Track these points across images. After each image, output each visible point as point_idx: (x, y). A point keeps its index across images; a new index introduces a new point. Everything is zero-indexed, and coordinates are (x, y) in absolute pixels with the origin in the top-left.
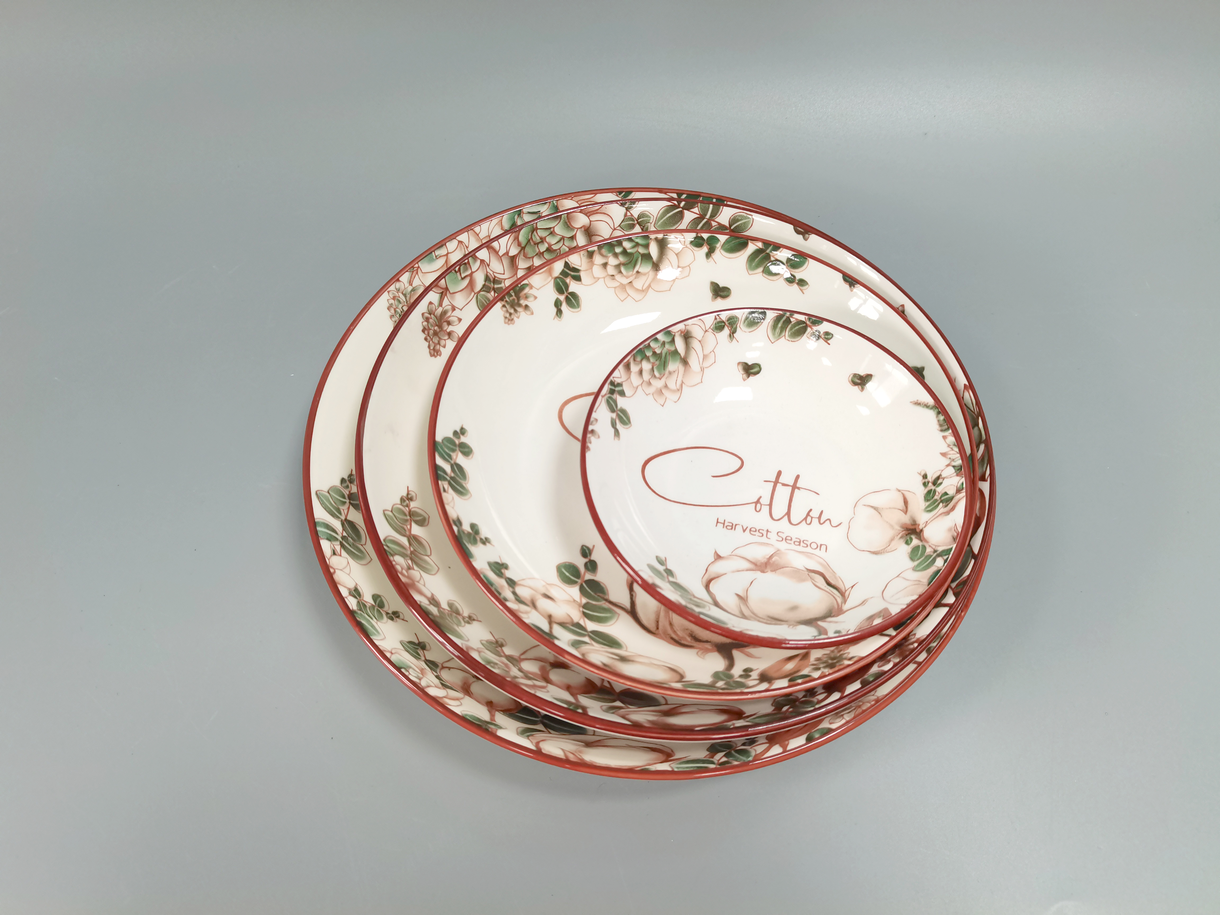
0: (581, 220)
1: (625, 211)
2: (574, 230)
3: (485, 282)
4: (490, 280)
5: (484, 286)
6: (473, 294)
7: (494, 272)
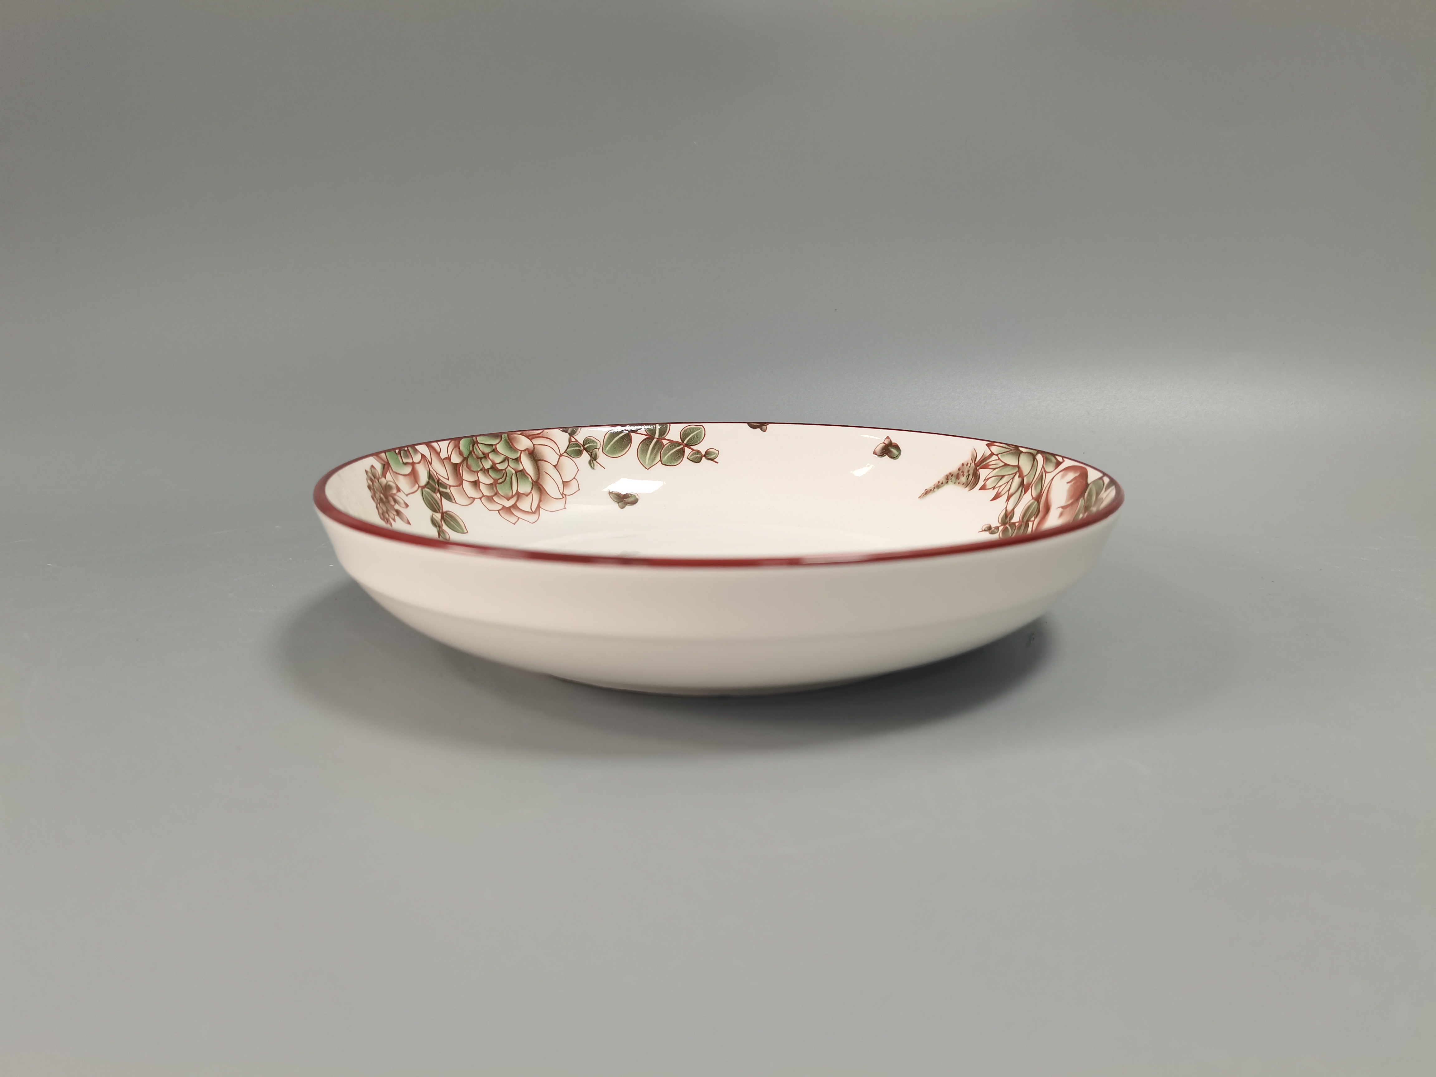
0: (523, 443)
1: (569, 436)
2: (518, 452)
3: (429, 480)
4: (433, 480)
5: (428, 483)
6: (417, 486)
7: (437, 473)
